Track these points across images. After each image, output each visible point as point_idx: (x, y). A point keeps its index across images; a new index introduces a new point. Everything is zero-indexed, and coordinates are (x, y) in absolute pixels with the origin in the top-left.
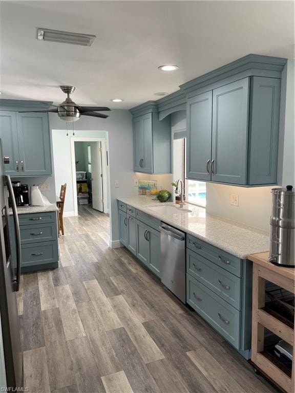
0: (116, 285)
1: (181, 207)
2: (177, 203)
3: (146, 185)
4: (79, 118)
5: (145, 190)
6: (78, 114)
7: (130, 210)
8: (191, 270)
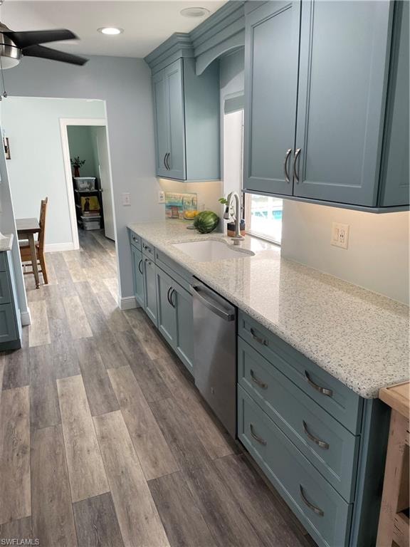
0: (114, 386)
1: (235, 244)
2: (229, 235)
3: (178, 202)
4: (17, 62)
5: (178, 210)
6: (14, 52)
7: (146, 247)
8: (245, 381)
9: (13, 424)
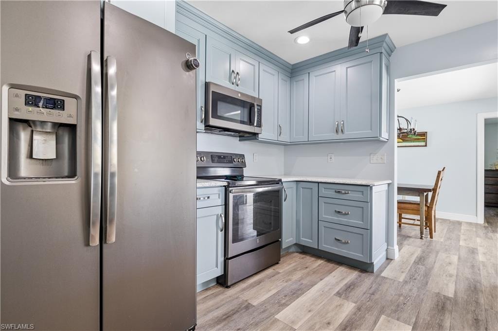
9: (317, 327)
